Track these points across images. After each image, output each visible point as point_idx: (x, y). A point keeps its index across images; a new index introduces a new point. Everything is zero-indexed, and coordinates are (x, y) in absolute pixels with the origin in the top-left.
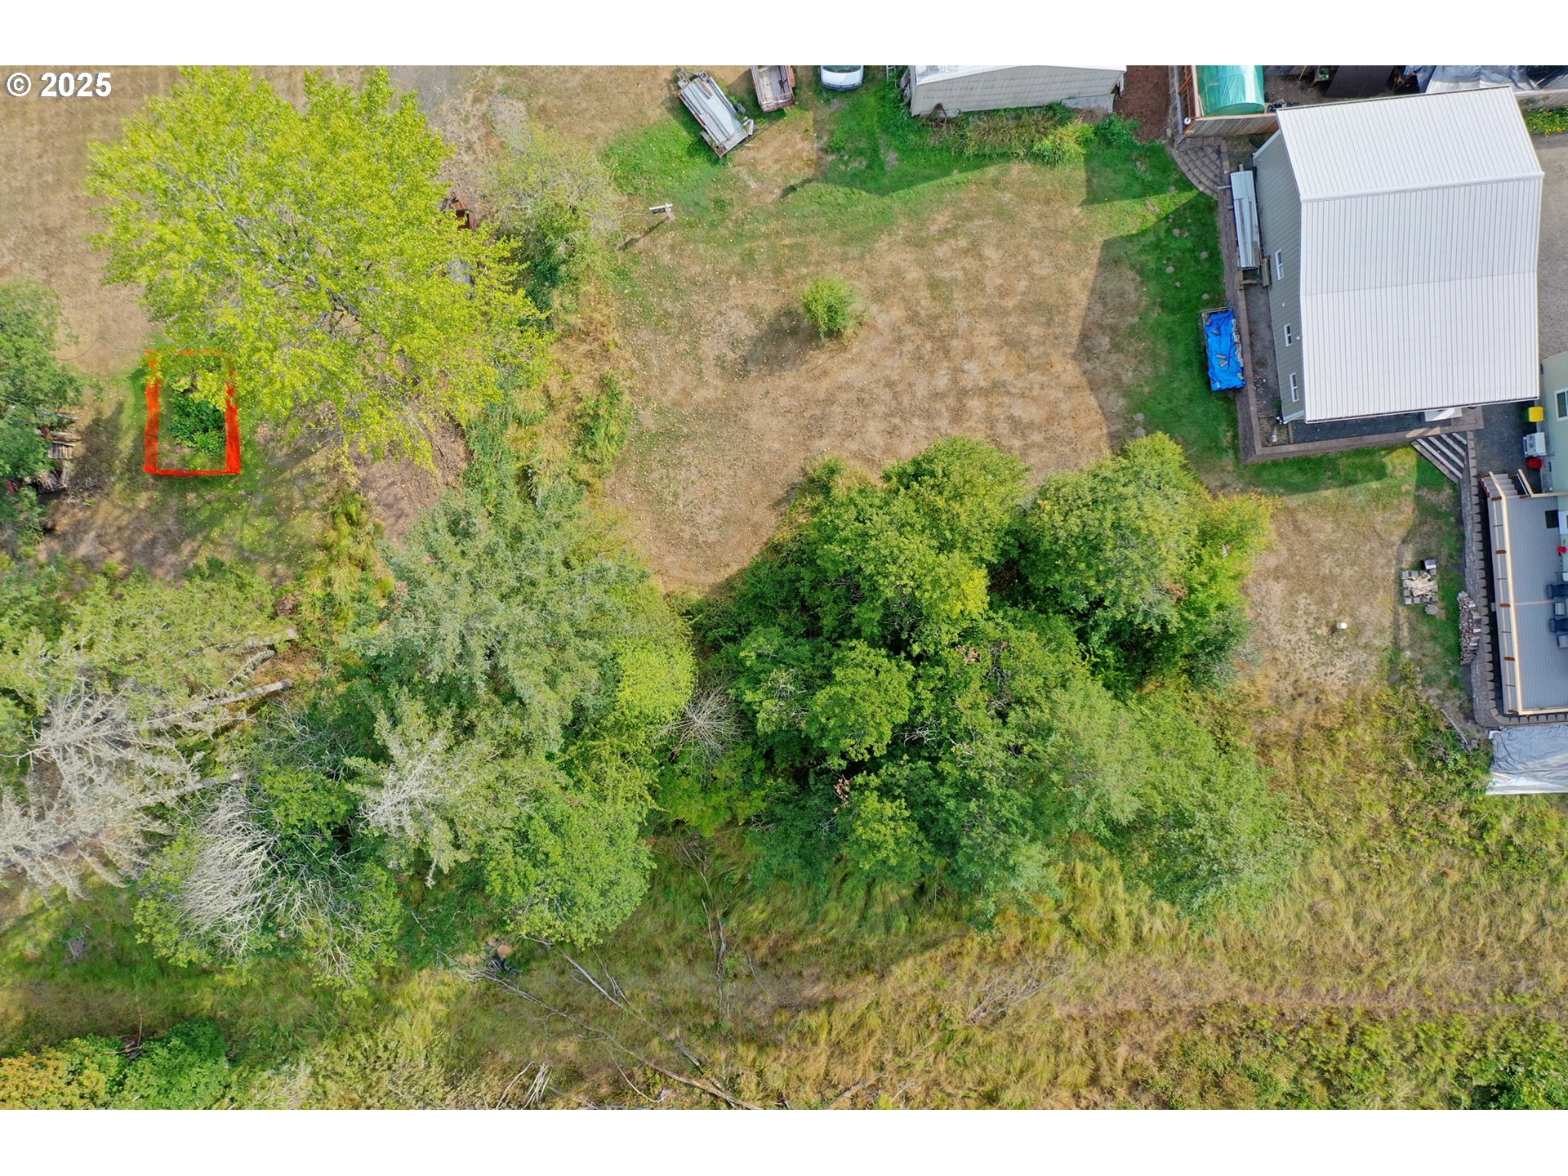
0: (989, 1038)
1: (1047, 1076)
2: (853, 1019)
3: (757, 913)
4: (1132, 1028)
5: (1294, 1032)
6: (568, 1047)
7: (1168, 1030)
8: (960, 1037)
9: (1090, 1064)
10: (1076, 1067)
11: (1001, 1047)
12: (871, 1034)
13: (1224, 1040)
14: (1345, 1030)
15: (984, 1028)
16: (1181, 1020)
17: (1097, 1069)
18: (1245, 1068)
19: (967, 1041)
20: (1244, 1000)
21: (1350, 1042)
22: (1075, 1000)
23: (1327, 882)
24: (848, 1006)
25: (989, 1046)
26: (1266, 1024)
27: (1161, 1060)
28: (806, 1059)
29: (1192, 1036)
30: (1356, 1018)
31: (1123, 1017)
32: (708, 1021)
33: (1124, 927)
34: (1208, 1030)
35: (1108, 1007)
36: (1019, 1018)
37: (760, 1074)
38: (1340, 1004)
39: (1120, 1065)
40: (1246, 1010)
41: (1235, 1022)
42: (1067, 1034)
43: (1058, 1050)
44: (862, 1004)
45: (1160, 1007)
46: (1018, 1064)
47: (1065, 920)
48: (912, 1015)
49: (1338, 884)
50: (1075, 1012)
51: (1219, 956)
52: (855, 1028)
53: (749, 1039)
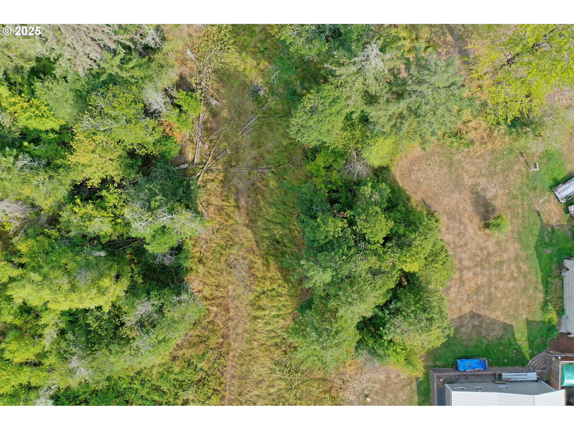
0: (222, 262)
1: (208, 282)
2: (231, 215)
3: (272, 183)
4: (223, 313)
5: (219, 370)
6: (225, 113)
7: (221, 326)
8: (223, 252)
9: (211, 297)
10: (210, 292)
11: (219, 266)
12: (226, 221)
13: (218, 345)
14: (219, 389)
15: (226, 260)
16: (226, 331)
17: (209, 299)
18: (207, 352)
19: (221, 254)
20: (231, 354)
21: (214, 390)
22: (234, 294)
23: (273, 386)
24: (237, 213)
25: (220, 262)
26: (222, 361)
27: (211, 322)
28: (217, 197)
29: (219, 334)
30: (223, 393)
31: (227, 310)
32: (233, 163)
33: (260, 313)
34: (221, 340)
35: (231, 305)
36: (229, 273)
37: (213, 180)
38: (227, 388)
39: (211, 308)
40: (228, 354)
41: (224, 350)
42: (222, 290)
43: (217, 286)
44: (237, 219)
45: (230, 324)
46: (212, 272)
47: (264, 293)
48: (232, 235)
49: (272, 390)
50: (230, 293)
51: (248, 346)
52: (228, 215)
53: (225, 177)
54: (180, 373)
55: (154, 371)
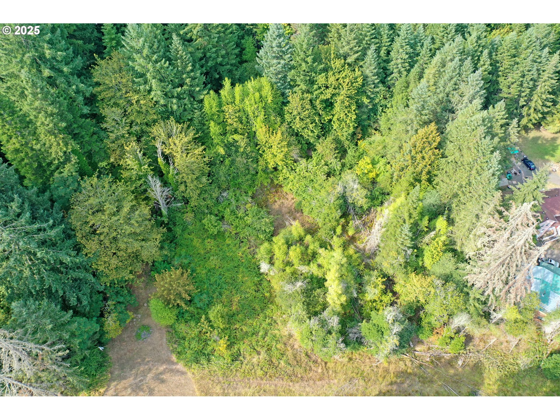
0: (352, 375)
1: (337, 365)
2: (385, 380)
4: (318, 377)
5: (280, 375)
6: (452, 371)
7: (309, 376)
8: (359, 375)
9: (327, 367)
10: (330, 367)
11: (349, 372)
12: (381, 376)
13: (296, 373)
14: (268, 376)
15: (354, 378)
16: (306, 379)
17: (325, 366)
18: (291, 366)
19: (357, 374)
20: (291, 384)
21: (267, 372)
22: (332, 384)
24: (387, 383)
25: (352, 372)
26: (286, 377)
27: (311, 369)
28: (395, 369)
29: (304, 375)
30: (265, 378)
31: (320, 379)
34: (299, 376)
35: (324, 382)
36: (345, 380)
37: (406, 365)
38: (268, 382)
39: (320, 368)
40: (291, 381)
41: (293, 378)
42: (334, 375)
43: (335, 371)
44: (384, 384)
45: (311, 382)
46: (345, 368)
48: (372, 381)
50: (332, 381)
52: (384, 377)
53: (410, 374)
54: (276, 348)
55: (276, 332)
